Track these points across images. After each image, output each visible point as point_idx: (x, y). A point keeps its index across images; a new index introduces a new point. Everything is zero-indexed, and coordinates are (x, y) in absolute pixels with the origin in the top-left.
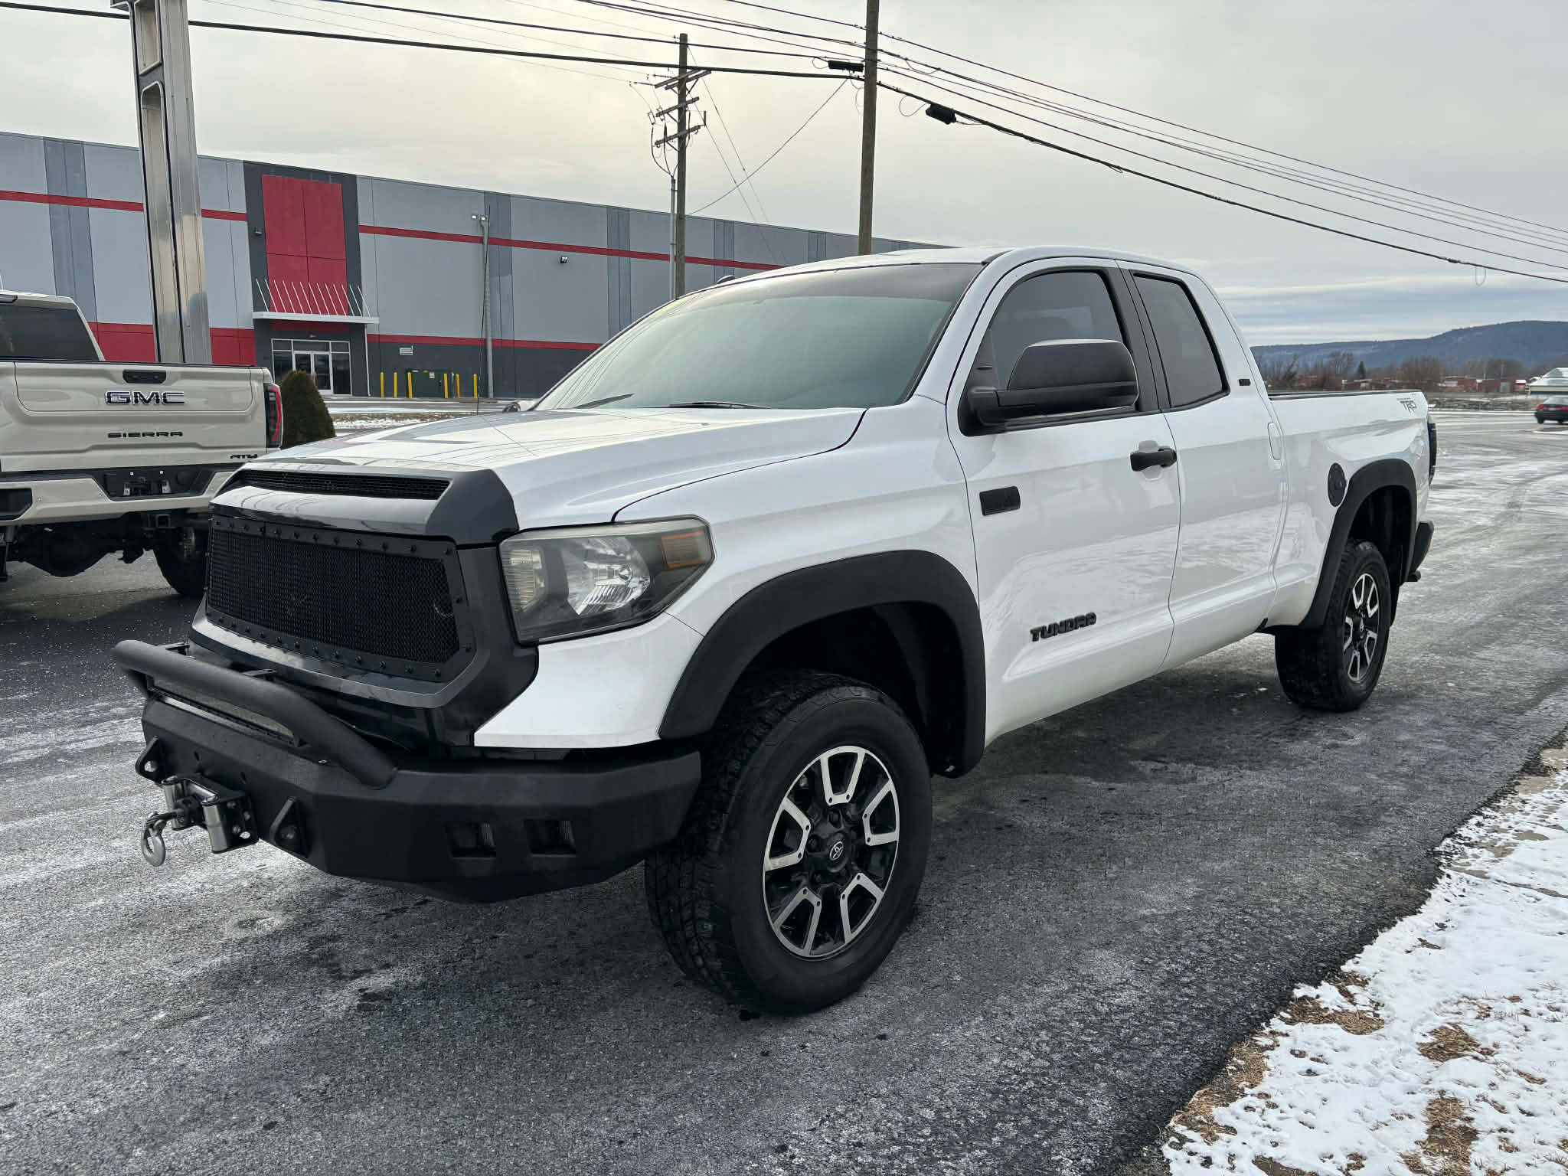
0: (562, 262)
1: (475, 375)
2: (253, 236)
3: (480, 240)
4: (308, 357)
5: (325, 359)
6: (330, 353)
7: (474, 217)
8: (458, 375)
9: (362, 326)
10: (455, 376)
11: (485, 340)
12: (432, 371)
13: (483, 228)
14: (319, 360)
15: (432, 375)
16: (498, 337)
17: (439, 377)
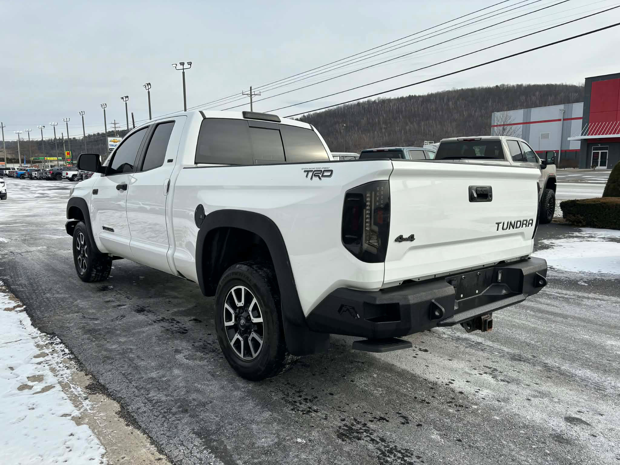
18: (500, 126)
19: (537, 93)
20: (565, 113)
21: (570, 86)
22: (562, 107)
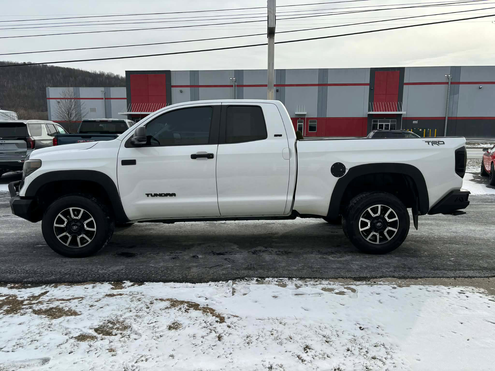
0: (480, 88)
1: (436, 130)
2: (370, 89)
3: (447, 83)
4: (383, 125)
5: (388, 125)
6: (389, 124)
7: (446, 76)
8: (430, 130)
9: (401, 114)
10: (429, 130)
11: (445, 118)
12: (421, 128)
13: (449, 79)
14: (386, 126)
15: (421, 130)
16: (450, 116)
17: (423, 130)
18: (68, 99)
19: (61, 74)
20: (106, 94)
21: (85, 71)
22: (102, 89)
